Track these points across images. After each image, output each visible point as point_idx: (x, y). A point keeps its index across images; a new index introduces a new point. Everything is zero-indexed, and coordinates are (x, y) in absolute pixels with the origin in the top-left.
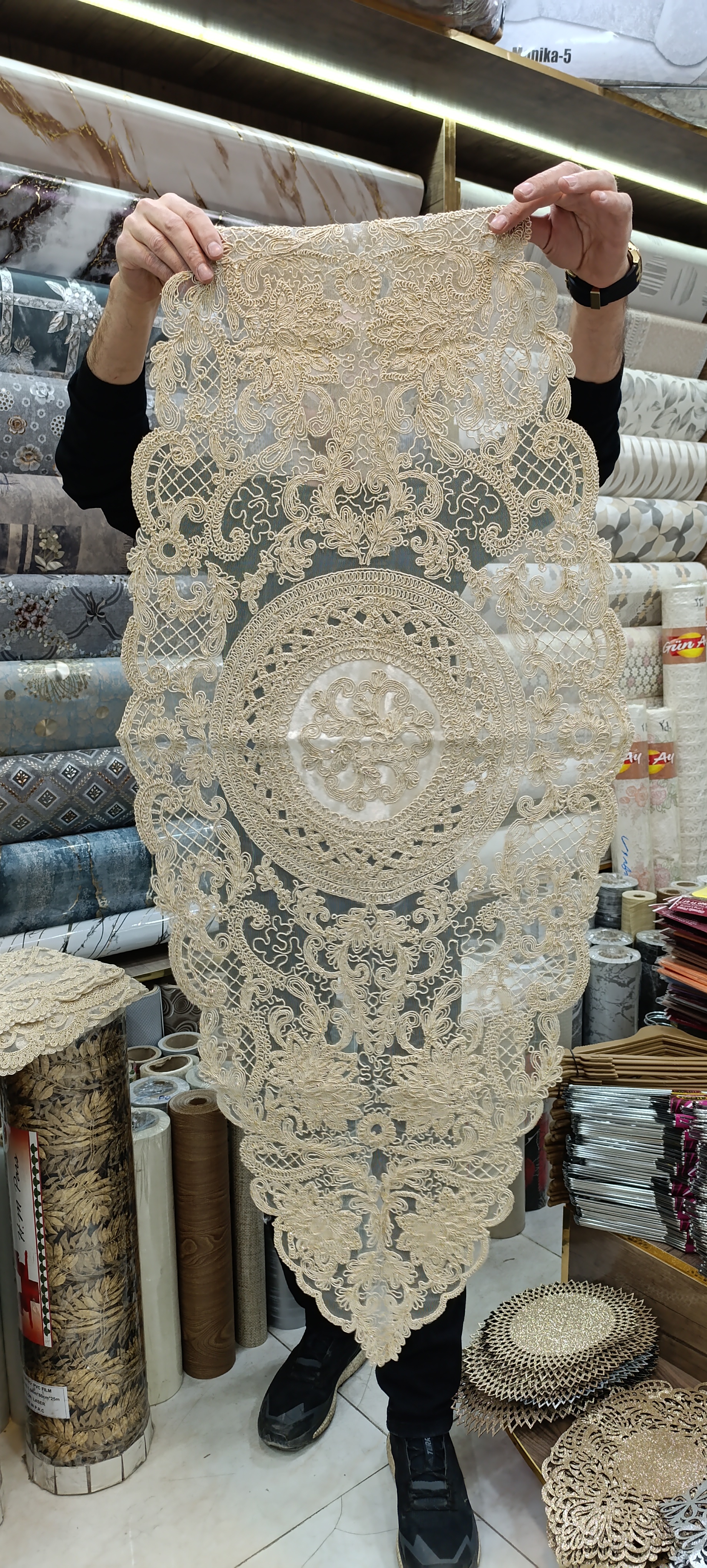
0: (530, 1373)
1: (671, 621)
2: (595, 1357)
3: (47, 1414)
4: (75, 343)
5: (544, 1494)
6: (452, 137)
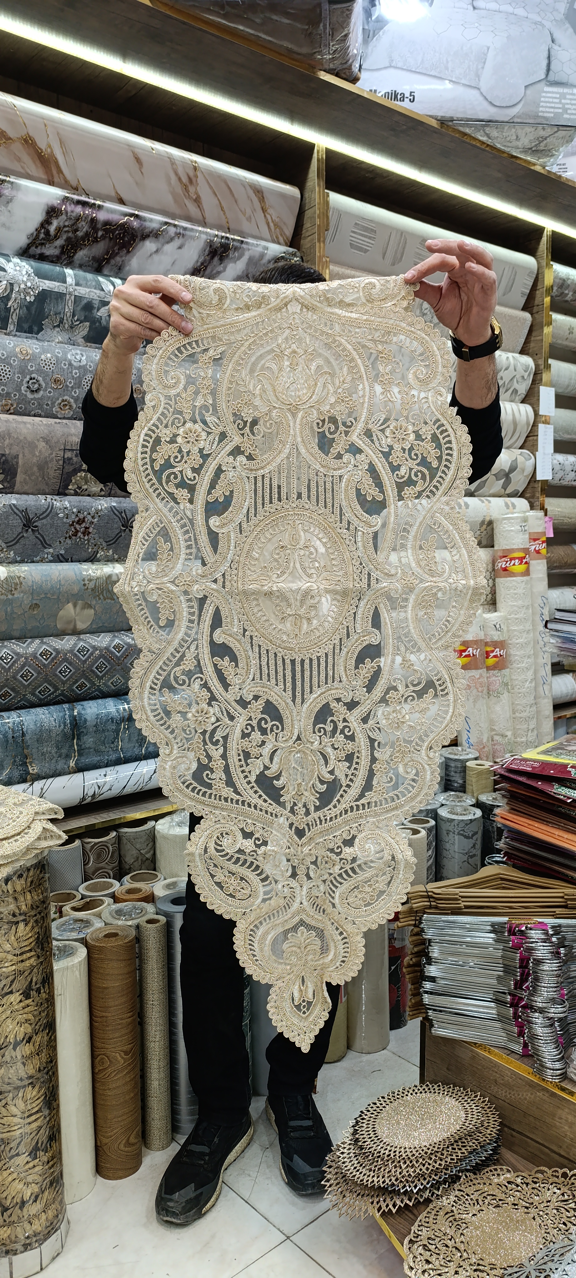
0: (394, 1162)
1: (501, 543)
2: (448, 1147)
4: (15, 307)
5: (405, 1266)
6: (322, 158)
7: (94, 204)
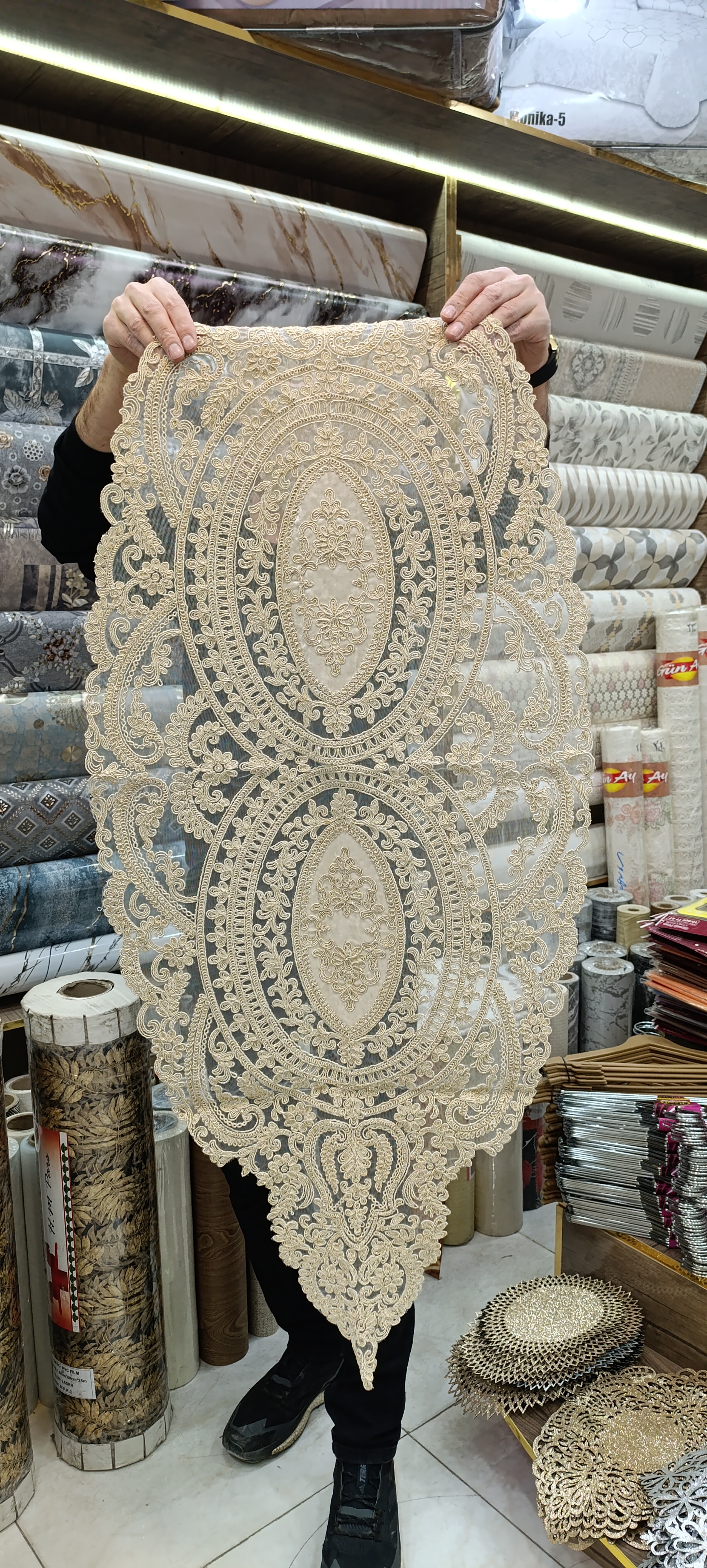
0: (523, 1358)
1: (665, 646)
2: (583, 1344)
3: (75, 1395)
5: (535, 1468)
6: (453, 194)
7: (187, 270)
